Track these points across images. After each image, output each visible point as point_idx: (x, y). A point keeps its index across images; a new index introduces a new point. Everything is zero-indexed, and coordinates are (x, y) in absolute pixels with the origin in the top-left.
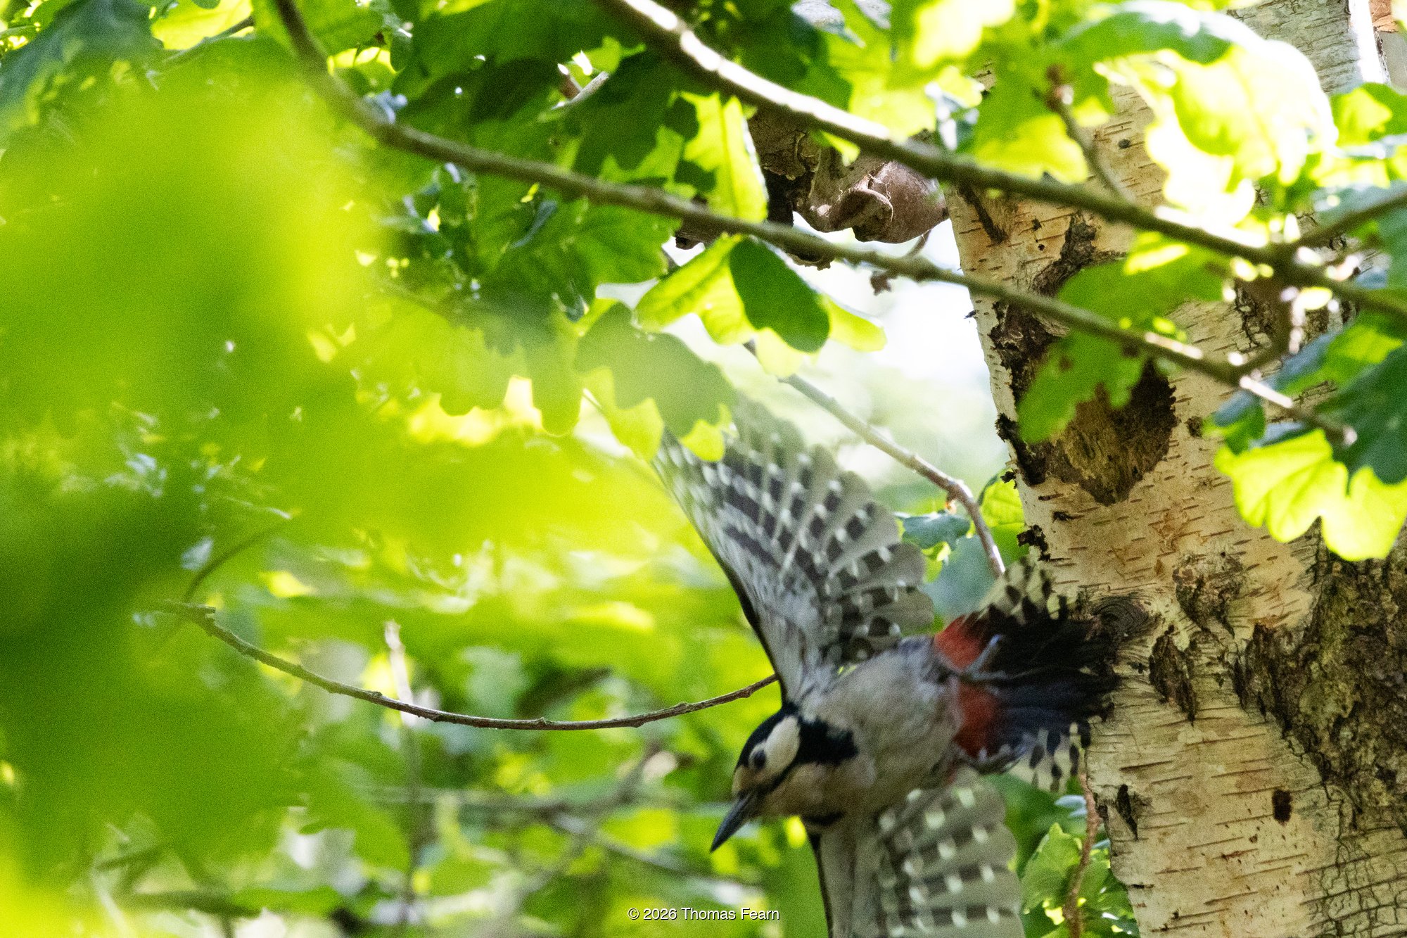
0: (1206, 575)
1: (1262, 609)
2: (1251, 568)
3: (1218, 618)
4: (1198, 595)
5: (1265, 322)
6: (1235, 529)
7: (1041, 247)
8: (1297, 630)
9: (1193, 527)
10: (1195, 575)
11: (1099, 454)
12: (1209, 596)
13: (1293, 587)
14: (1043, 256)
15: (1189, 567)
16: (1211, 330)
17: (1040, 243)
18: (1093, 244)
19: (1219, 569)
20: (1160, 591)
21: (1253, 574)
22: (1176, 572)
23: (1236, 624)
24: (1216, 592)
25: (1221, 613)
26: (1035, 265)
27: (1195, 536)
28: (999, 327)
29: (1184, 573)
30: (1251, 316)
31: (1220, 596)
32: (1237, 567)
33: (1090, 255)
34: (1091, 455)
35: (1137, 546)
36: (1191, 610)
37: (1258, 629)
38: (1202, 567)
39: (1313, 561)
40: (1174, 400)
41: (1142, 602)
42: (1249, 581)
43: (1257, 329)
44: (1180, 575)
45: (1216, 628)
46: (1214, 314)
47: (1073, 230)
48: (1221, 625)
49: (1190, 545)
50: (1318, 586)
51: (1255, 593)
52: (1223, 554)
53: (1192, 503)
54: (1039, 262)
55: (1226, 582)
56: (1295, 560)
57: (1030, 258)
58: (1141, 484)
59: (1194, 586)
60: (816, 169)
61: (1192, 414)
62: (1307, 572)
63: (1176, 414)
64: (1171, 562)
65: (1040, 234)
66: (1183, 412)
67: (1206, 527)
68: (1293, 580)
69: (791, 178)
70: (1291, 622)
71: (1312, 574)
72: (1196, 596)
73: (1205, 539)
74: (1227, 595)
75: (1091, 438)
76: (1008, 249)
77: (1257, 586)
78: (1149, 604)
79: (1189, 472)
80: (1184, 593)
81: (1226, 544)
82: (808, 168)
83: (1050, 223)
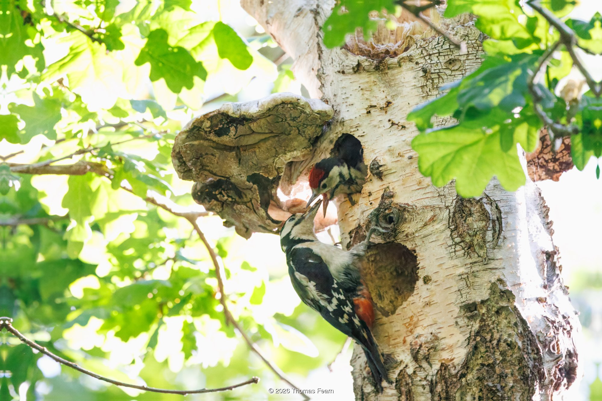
0: (423, 342)
1: (445, 355)
2: (443, 338)
3: (426, 360)
4: (419, 352)
5: (460, 233)
6: (438, 323)
7: (371, 204)
8: (458, 365)
9: (421, 323)
10: (419, 343)
11: (386, 299)
12: (424, 351)
13: (459, 347)
14: (371, 207)
15: (417, 340)
16: (437, 237)
17: (371, 202)
18: (392, 199)
19: (429, 340)
20: (403, 351)
21: (443, 341)
22: (411, 343)
23: (433, 363)
24: (427, 349)
25: (427, 358)
26: (368, 212)
27: (421, 327)
28: (350, 242)
29: (414, 343)
30: (454, 230)
31: (428, 351)
32: (437, 339)
33: (390, 204)
34: (383, 299)
35: (397, 333)
36: (415, 358)
37: (442, 365)
38: (422, 339)
39: (468, 336)
40: (418, 268)
41: (396, 356)
42: (441, 345)
43: (456, 236)
44: (413, 343)
45: (425, 365)
46: (439, 230)
47: (385, 194)
48: (427, 364)
49: (418, 331)
50: (469, 346)
51: (443, 350)
52: (432, 333)
53: (421, 313)
54: (369, 210)
55: (432, 345)
56: (461, 335)
57: (366, 209)
58: (401, 307)
59: (418, 347)
60: (282, 174)
61: (425, 275)
62: (466, 340)
63: (419, 275)
64: (409, 339)
65: (371, 198)
66: (421, 274)
67: (425, 323)
68: (459, 344)
69: (271, 178)
70: (456, 362)
71: (467, 341)
72: (418, 351)
73: (425, 328)
74: (431, 350)
75: (383, 293)
76: (358, 207)
77: (444, 346)
78: (398, 356)
79: (422, 300)
80: (413, 350)
81: (433, 329)
82: (278, 173)
83: (376, 193)
